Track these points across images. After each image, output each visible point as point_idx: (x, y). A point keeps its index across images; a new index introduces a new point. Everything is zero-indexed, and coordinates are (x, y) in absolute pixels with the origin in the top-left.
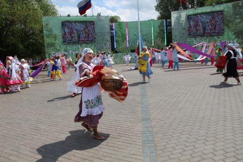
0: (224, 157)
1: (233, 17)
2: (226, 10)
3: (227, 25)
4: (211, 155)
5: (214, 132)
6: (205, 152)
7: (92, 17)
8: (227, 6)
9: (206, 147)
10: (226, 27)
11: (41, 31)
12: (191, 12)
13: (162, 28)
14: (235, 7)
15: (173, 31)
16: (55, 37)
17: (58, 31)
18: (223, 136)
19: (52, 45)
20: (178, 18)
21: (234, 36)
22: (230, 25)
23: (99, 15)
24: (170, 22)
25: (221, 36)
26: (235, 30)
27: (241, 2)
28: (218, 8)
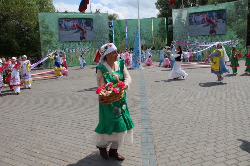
0: (225, 159)
1: (235, 16)
2: (229, 9)
3: (230, 25)
4: (213, 157)
5: (215, 133)
6: (206, 154)
7: (90, 14)
8: (230, 5)
9: (207, 149)
10: (228, 27)
11: (37, 28)
12: (193, 10)
13: (162, 26)
14: (237, 6)
15: (174, 30)
16: (52, 34)
17: (54, 28)
18: (224, 137)
19: (49, 43)
20: (180, 17)
21: (237, 36)
22: (233, 24)
23: (98, 12)
24: (171, 21)
25: (223, 36)
26: (238, 29)
27: (244, 2)
28: (220, 7)
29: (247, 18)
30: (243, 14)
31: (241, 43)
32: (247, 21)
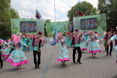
1: (101, 20)
2: (98, 17)
3: (99, 24)
7: (35, 19)
8: (98, 15)
10: (98, 25)
12: (82, 18)
13: (69, 25)
14: (101, 16)
15: (74, 27)
17: (18, 26)
19: (15, 33)
20: (76, 21)
21: (102, 29)
22: (100, 24)
24: (73, 23)
25: (96, 29)
26: (102, 26)
27: (104, 14)
28: (94, 16)
29: (106, 21)
30: (104, 19)
32: (106, 23)
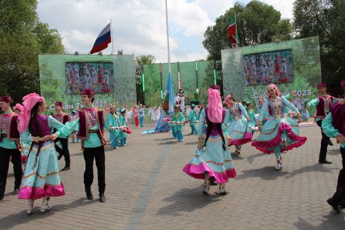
1: (305, 57)
2: (295, 48)
3: (298, 69)
7: (109, 55)
8: (296, 43)
10: (295, 71)
12: (248, 50)
13: (210, 72)
14: (306, 45)
15: (224, 76)
19: (51, 95)
20: (231, 59)
21: (308, 84)
22: (302, 68)
23: (120, 53)
24: (220, 65)
25: (290, 84)
26: (309, 75)
27: (314, 40)
28: (284, 45)
29: (319, 59)
30: (314, 55)
31: (315, 93)
32: (320, 64)
